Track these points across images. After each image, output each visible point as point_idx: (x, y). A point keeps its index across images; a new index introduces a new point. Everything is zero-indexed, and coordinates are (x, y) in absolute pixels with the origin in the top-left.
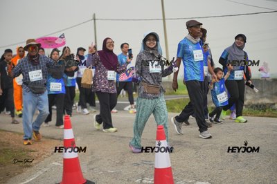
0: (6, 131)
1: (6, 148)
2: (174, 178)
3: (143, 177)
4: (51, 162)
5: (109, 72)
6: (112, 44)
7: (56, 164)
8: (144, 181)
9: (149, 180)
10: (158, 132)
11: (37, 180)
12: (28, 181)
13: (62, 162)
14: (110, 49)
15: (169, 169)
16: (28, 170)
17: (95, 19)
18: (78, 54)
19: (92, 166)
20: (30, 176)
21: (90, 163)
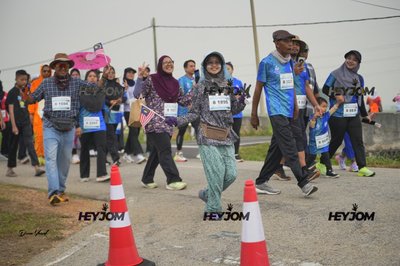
0: (27, 188)
1: (27, 212)
2: (270, 256)
3: (224, 255)
4: (91, 232)
5: (166, 104)
6: (171, 64)
7: (100, 235)
8: (226, 261)
9: (234, 259)
10: (246, 190)
11: (72, 259)
12: (59, 260)
13: (108, 232)
14: (167, 71)
15: (262, 244)
16: (59, 244)
17: (154, 27)
18: (125, 78)
19: (150, 239)
20: (62, 253)
21: (149, 234)
